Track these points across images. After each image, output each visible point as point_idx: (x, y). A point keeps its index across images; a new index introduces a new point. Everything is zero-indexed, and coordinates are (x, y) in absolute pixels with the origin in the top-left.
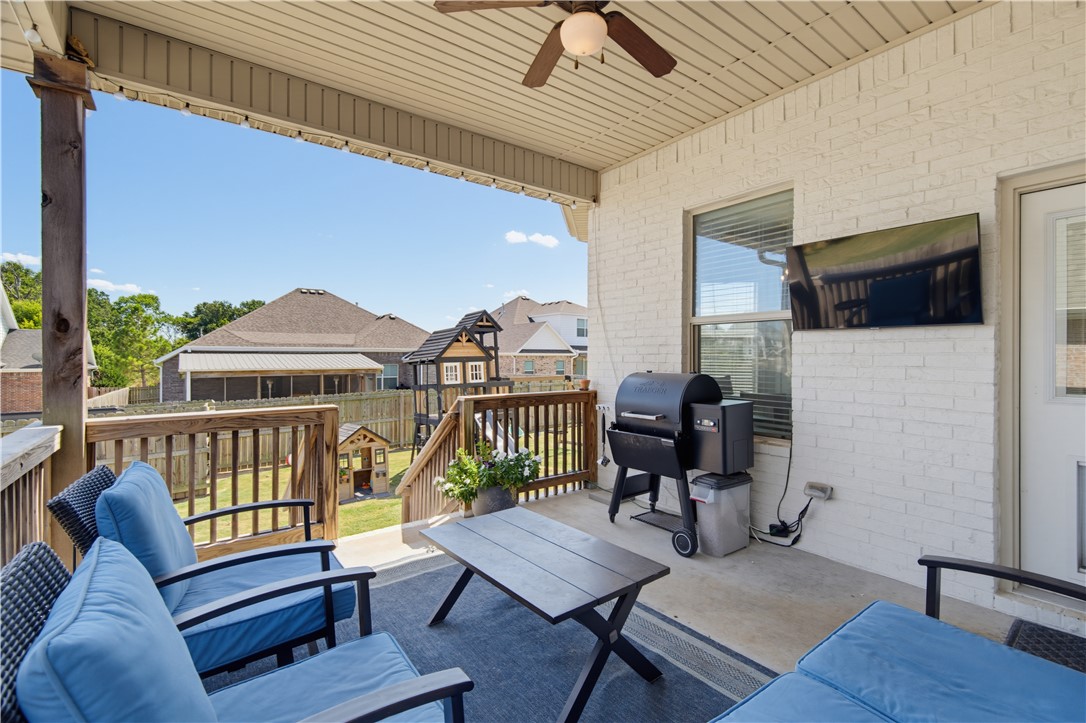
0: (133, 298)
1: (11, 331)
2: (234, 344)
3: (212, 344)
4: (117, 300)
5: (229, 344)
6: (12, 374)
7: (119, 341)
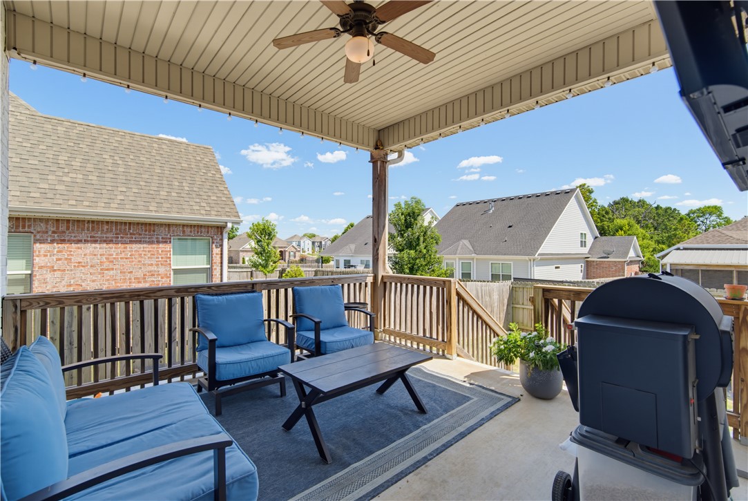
0: (698, 210)
1: (596, 238)
2: (723, 242)
3: (702, 243)
4: (687, 212)
5: (719, 242)
6: (593, 261)
7: (670, 242)
